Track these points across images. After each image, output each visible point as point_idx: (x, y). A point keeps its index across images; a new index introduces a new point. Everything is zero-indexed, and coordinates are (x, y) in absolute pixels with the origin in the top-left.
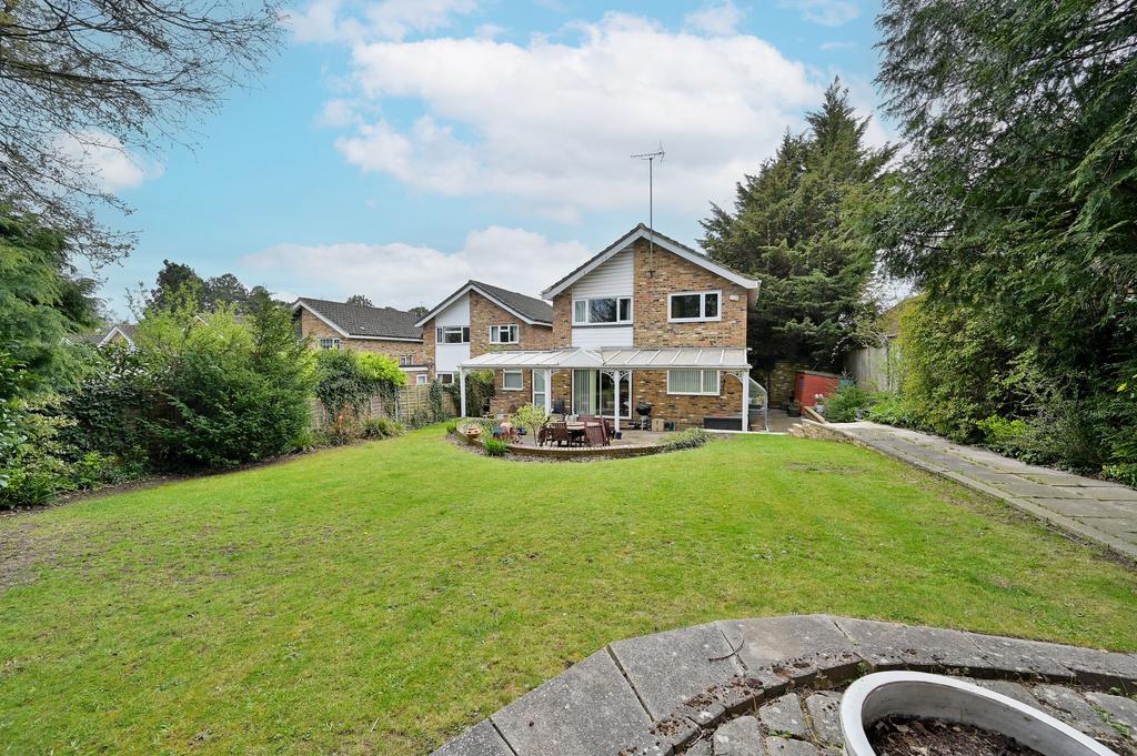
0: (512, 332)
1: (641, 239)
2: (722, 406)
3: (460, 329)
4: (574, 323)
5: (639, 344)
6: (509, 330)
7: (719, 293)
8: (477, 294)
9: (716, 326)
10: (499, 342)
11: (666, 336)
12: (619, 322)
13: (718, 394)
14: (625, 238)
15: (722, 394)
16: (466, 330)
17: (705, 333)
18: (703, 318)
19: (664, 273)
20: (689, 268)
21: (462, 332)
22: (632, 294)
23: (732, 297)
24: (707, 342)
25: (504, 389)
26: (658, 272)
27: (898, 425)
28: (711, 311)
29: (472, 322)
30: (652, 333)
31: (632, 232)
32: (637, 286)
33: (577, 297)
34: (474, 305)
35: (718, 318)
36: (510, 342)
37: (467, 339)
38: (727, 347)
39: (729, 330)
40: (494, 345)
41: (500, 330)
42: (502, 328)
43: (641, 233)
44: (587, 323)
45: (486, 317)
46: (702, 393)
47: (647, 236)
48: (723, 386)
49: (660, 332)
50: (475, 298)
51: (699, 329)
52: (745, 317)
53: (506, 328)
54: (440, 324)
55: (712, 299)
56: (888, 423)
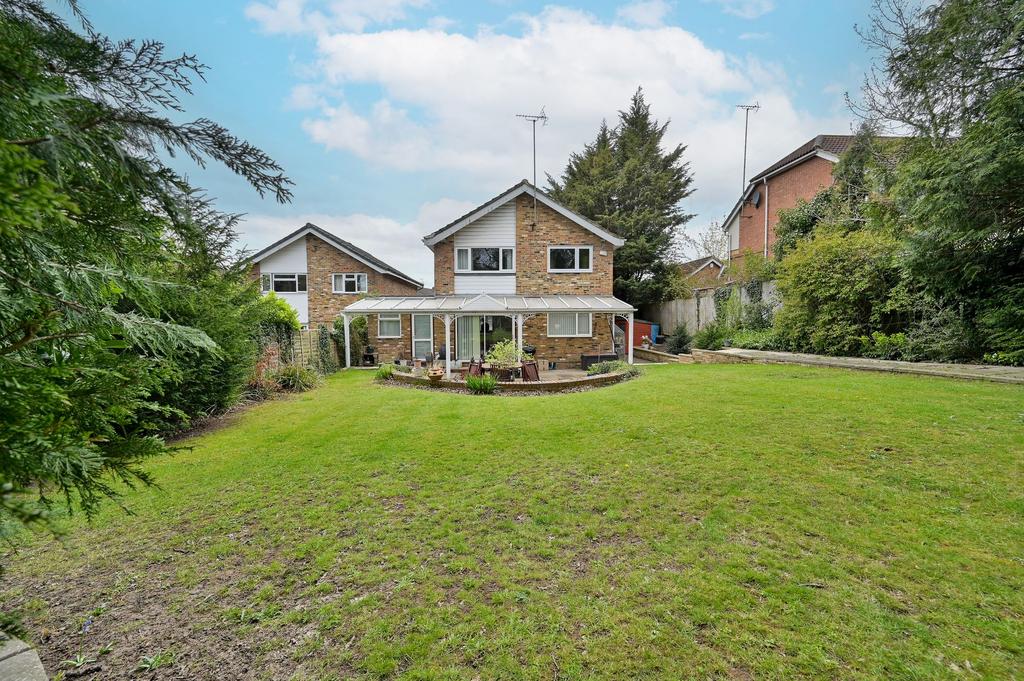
0: (359, 279)
1: (525, 194)
2: (594, 346)
3: (293, 277)
4: (457, 271)
5: (521, 292)
6: (355, 279)
7: (591, 248)
8: (316, 238)
9: (589, 276)
10: (344, 292)
11: (546, 285)
12: (501, 270)
13: (590, 335)
14: (509, 191)
15: (594, 335)
16: (302, 278)
17: (579, 283)
18: (577, 269)
19: (543, 227)
20: (565, 224)
21: (296, 279)
22: (514, 244)
23: (602, 253)
24: (581, 290)
25: (380, 337)
26: (538, 226)
27: (765, 349)
28: (584, 264)
29: (309, 268)
30: (533, 282)
31: (517, 187)
32: (519, 237)
33: (459, 245)
34: (311, 252)
35: (590, 270)
36: (357, 292)
37: (303, 288)
38: (598, 295)
39: (599, 280)
40: (339, 295)
41: (344, 279)
42: (347, 277)
43: (524, 189)
44: (470, 271)
45: (327, 265)
46: (577, 335)
47: (530, 192)
48: (594, 329)
49: (541, 281)
50: (313, 243)
51: (575, 279)
52: (612, 269)
53: (353, 277)
54: (265, 270)
55: (584, 254)
56: (755, 348)
